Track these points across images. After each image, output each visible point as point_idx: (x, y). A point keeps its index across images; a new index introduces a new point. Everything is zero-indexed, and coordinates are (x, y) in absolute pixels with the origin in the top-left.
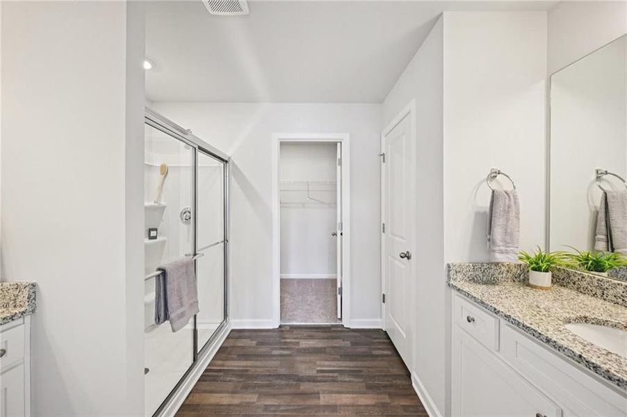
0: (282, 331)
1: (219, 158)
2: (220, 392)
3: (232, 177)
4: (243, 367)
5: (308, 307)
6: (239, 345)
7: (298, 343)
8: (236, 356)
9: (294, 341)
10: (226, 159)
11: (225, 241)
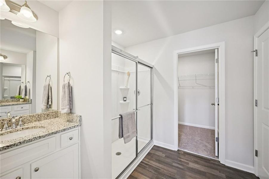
0: (179, 153)
1: (149, 66)
2: (146, 176)
3: (155, 75)
4: (158, 166)
5: (195, 143)
6: (157, 154)
7: (188, 163)
8: (155, 159)
9: (185, 161)
10: (152, 67)
11: (152, 104)
